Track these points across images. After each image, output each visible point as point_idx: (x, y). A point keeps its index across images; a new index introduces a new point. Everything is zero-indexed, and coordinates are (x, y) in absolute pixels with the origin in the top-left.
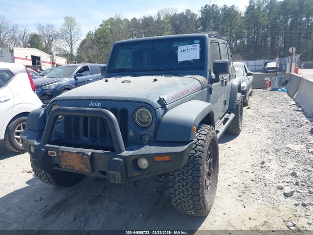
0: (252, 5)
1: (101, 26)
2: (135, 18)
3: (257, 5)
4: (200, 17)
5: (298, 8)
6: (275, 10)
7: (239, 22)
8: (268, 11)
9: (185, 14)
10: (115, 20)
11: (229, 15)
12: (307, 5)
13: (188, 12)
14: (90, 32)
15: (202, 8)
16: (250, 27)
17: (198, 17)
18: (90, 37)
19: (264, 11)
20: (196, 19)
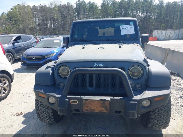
0: (104, 2)
1: (11, 9)
2: (34, 6)
3: (107, 3)
4: (76, 7)
5: (127, 6)
6: (116, 6)
7: (98, 12)
8: (112, 6)
9: (67, 5)
10: (21, 6)
11: (92, 7)
12: (131, 5)
13: (68, 4)
14: (3, 13)
15: (77, 2)
16: (103, 15)
17: (74, 7)
18: (4, 16)
19: (111, 6)
20: (73, 8)
